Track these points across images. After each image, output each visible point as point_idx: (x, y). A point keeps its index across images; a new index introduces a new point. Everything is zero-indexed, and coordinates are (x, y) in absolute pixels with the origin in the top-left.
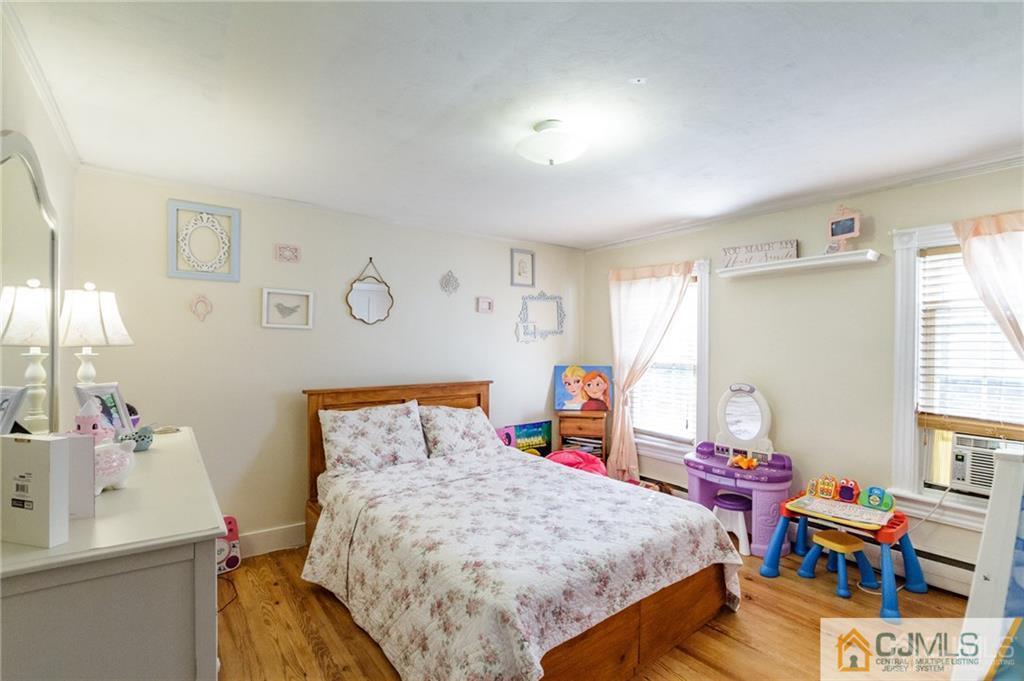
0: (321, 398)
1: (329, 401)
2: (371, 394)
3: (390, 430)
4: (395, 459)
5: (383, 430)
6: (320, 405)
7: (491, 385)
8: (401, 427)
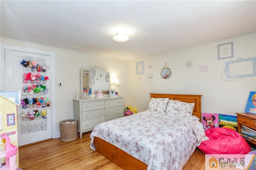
0: (152, 95)
1: (154, 96)
2: (160, 95)
3: (158, 104)
4: (156, 110)
5: (157, 103)
6: (152, 97)
7: (202, 97)
8: (160, 103)
